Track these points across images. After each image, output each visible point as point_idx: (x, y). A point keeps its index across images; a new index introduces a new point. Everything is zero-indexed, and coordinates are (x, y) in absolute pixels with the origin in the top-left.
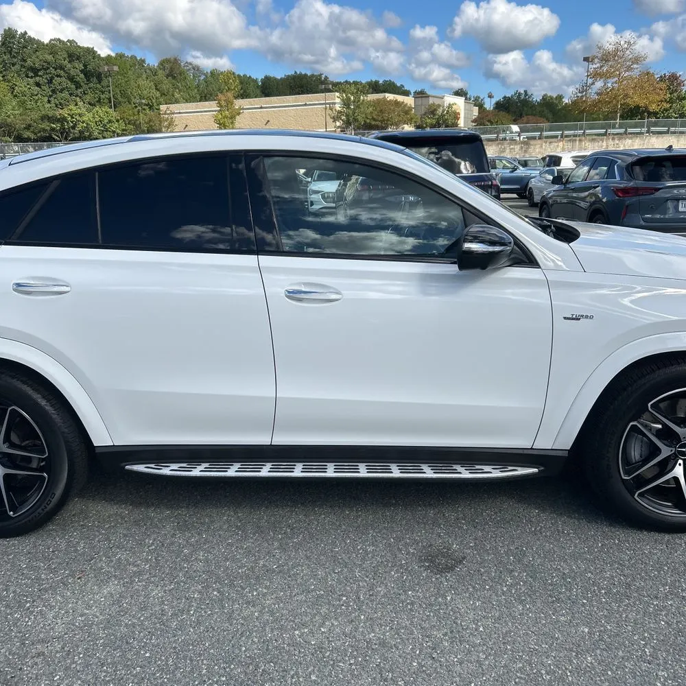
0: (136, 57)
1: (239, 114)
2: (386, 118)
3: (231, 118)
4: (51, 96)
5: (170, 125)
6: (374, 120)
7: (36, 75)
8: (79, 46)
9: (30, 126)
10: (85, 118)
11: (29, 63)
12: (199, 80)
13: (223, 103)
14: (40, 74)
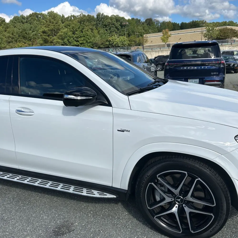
0: (138, 19)
1: (170, 36)
2: (226, 35)
3: (167, 38)
4: (110, 33)
5: (146, 41)
6: (221, 36)
7: (106, 27)
8: (119, 17)
9: (103, 43)
10: (117, 40)
11: (104, 23)
12: (158, 25)
13: (164, 33)
14: (107, 27)
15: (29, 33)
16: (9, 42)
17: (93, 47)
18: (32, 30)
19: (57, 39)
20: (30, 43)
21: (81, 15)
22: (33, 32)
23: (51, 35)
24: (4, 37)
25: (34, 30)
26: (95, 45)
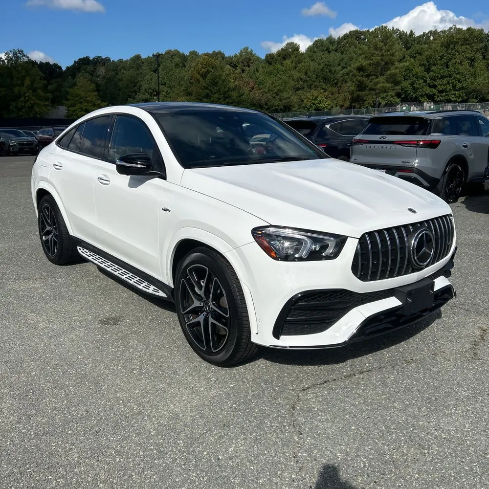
15: (335, 71)
16: (298, 89)
17: (468, 99)
18: (343, 64)
19: (384, 83)
20: (335, 90)
21: (451, 28)
22: (344, 68)
23: (374, 75)
24: (290, 80)
25: (346, 64)
26: (474, 95)
